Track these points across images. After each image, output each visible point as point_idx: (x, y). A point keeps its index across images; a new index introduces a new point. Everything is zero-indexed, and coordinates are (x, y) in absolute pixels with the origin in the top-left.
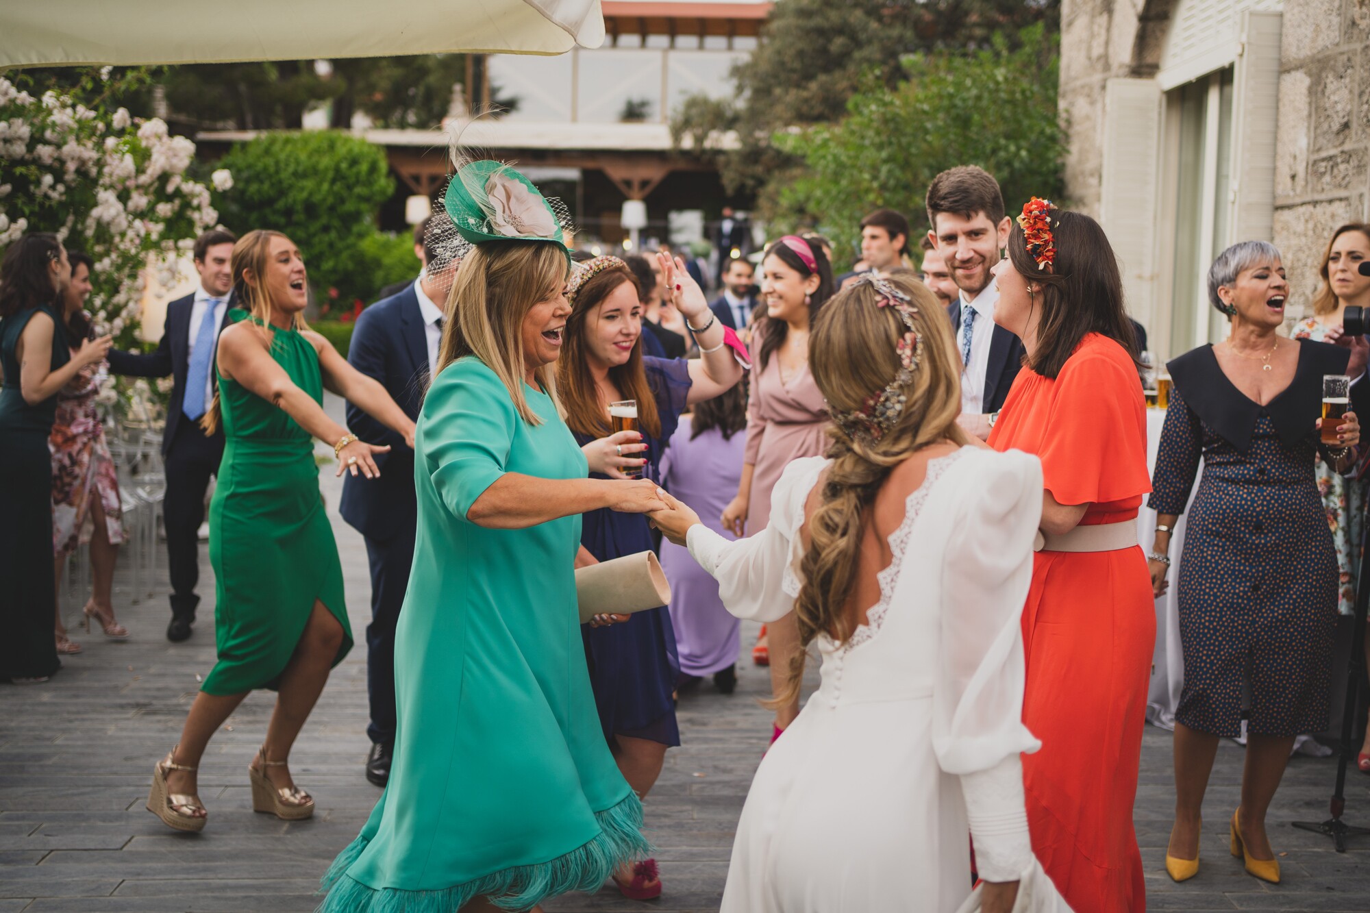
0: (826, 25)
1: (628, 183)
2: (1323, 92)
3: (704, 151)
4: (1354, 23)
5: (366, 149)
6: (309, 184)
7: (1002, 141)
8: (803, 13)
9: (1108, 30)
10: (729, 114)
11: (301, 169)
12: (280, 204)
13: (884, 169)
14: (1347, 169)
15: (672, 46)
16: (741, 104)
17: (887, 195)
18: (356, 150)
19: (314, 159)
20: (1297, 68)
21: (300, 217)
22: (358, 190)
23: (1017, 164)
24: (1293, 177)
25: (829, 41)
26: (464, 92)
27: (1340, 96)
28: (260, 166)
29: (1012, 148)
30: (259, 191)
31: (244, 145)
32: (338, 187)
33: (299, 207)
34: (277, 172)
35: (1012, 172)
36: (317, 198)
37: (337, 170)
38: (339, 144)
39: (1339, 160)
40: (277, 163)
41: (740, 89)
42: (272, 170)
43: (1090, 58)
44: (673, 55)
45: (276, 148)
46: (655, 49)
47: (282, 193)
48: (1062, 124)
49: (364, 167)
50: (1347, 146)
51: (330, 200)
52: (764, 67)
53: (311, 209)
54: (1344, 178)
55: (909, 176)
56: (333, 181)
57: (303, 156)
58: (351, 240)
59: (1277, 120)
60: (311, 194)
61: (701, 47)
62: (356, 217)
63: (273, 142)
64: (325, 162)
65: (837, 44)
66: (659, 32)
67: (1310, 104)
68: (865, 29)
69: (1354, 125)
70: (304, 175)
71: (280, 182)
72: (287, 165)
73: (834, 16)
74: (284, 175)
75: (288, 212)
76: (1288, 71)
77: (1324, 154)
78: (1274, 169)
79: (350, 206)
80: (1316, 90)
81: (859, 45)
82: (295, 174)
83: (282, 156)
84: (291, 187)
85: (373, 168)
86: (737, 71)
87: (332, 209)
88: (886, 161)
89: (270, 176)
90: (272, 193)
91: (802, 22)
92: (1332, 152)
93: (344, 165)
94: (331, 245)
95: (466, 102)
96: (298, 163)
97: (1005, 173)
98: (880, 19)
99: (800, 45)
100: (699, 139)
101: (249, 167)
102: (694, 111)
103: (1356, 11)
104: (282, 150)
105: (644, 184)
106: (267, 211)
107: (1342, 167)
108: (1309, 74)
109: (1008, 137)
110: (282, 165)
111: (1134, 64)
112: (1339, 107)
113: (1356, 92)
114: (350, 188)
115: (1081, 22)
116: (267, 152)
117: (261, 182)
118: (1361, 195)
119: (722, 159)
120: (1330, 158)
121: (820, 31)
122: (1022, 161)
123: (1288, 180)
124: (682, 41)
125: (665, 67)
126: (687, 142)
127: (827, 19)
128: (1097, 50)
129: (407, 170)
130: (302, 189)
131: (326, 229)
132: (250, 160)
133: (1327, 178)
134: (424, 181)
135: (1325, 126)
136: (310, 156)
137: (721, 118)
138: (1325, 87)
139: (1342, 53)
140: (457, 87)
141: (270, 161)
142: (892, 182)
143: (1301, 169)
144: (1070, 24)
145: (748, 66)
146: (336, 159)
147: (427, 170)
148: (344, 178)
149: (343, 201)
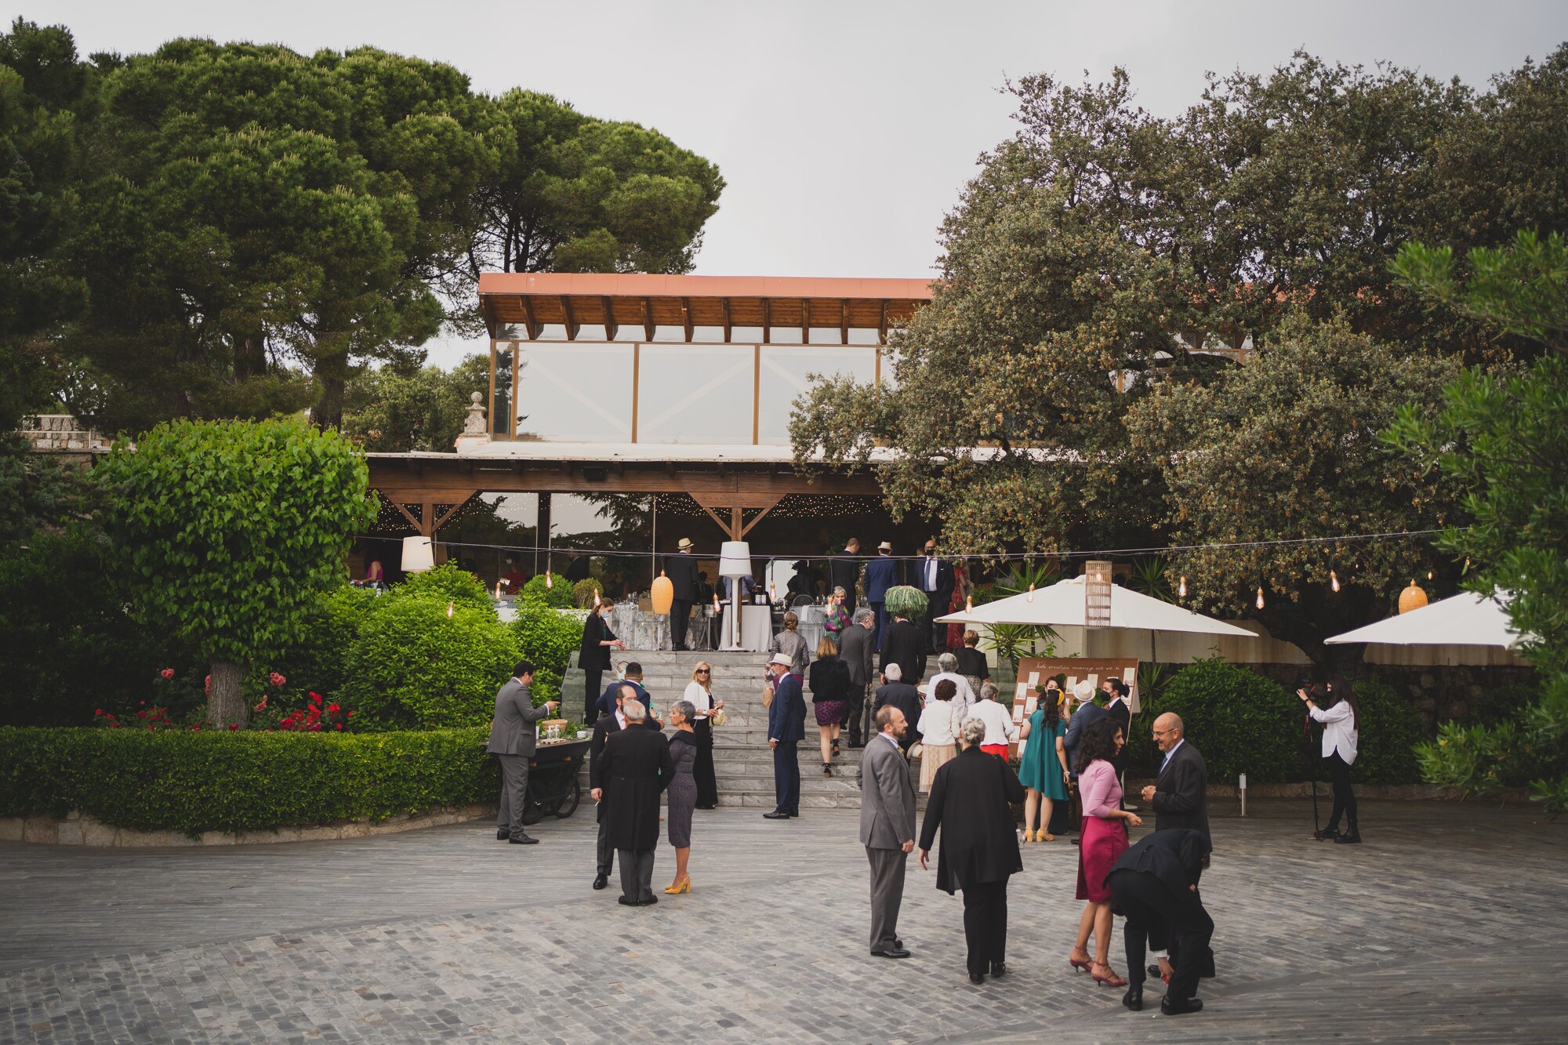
1: (726, 514)
3: (844, 466)
11: (223, 475)
12: (185, 533)
15: (767, 339)
18: (319, 450)
19: (250, 464)
21: (221, 555)
22: (320, 512)
26: (485, 402)
28: (153, 470)
30: (149, 512)
32: (284, 506)
33: (217, 538)
34: (183, 479)
36: (247, 523)
37: (286, 479)
38: (289, 442)
40: (186, 464)
42: (176, 477)
44: (767, 352)
45: (186, 445)
46: (744, 343)
47: (189, 515)
49: (330, 476)
51: (272, 526)
53: (237, 541)
56: (277, 499)
57: (228, 458)
58: (305, 592)
60: (238, 515)
61: (806, 341)
62: (313, 555)
63: (182, 436)
64: (267, 464)
66: (748, 321)
70: (230, 487)
71: (188, 496)
72: (201, 469)
74: (191, 486)
75: (200, 547)
79: (303, 538)
82: (213, 483)
83: (192, 457)
85: (346, 476)
87: (274, 542)
89: (171, 488)
90: (172, 513)
93: (297, 472)
94: (270, 602)
95: (485, 415)
96: (218, 467)
101: (138, 472)
102: (828, 405)
104: (195, 447)
105: (748, 515)
106: (165, 545)
110: (191, 469)
114: (304, 509)
117: (155, 498)
124: (780, 333)
125: (757, 365)
126: (819, 454)
129: (404, 497)
131: (263, 575)
134: (427, 511)
136: (241, 459)
140: (476, 396)
141: (169, 462)
146: (286, 462)
147: (430, 496)
148: (296, 492)
149: (293, 529)
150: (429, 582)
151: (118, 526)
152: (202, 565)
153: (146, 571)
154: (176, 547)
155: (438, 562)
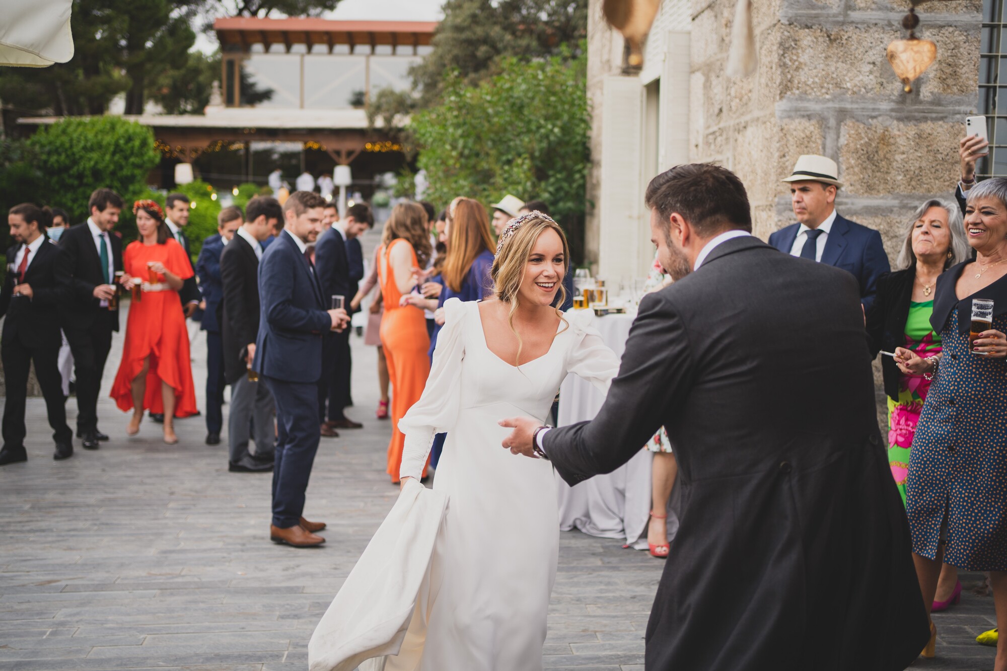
0: (474, 37)
1: (338, 153)
2: (710, 87)
3: (391, 129)
4: (723, 40)
5: (138, 130)
6: (95, 155)
7: (542, 122)
8: (458, 29)
9: (611, 41)
10: (409, 102)
11: (89, 144)
12: (74, 171)
13: (461, 143)
14: (721, 141)
15: (373, 52)
16: (417, 95)
17: (463, 160)
18: (131, 131)
19: (100, 137)
20: (698, 70)
21: (89, 180)
22: (132, 160)
23: (552, 138)
24: (697, 146)
25: (477, 49)
26: (220, 87)
27: (718, 90)
28: (58, 143)
29: (550, 126)
30: (57, 161)
31: (47, 127)
32: (117, 157)
33: (88, 173)
34: (71, 147)
35: (550, 143)
36: (101, 166)
37: (117, 145)
38: (118, 127)
39: (717, 134)
40: (71, 140)
41: (415, 84)
42: (67, 145)
43: (601, 62)
44: (373, 59)
45: (70, 129)
46: (360, 55)
47: (75, 162)
48: (589, 108)
49: (137, 143)
50: (722, 125)
51: (112, 167)
52: (431, 68)
53: (97, 174)
54: (720, 147)
55: (477, 147)
56: (114, 154)
57: (90, 136)
58: (128, 197)
59: (689, 106)
60: (96, 163)
61: (394, 53)
62: (131, 179)
63: (69, 124)
64: (108, 139)
65: (482, 50)
66: (363, 43)
67: (704, 94)
68: (502, 40)
69: (724, 110)
70: (92, 149)
71: (73, 154)
72: (79, 141)
73: (479, 31)
74: (75, 150)
75: (80, 176)
76: (693, 72)
77: (711, 130)
78: (688, 141)
79: (126, 172)
80: (707, 85)
81: (498, 52)
82: (85, 148)
83: (75, 136)
84: (81, 158)
85: (144, 143)
86: (412, 71)
87: (113, 173)
88: (462, 136)
89: (66, 150)
90: (67, 162)
91: (456, 35)
92: (715, 128)
93: (122, 142)
95: (222, 94)
96: (86, 140)
97: (544, 144)
98: (514, 33)
99: (456, 51)
100: (388, 120)
101: (50, 143)
102: (383, 100)
103: (724, 31)
104: (75, 131)
105: (350, 153)
106: (65, 176)
107: (719, 139)
108: (704, 74)
109: (547, 118)
110: (75, 142)
111: (624, 66)
112: (717, 97)
113: (725, 87)
114: (126, 158)
115: (598, 36)
116: (64, 132)
117: (59, 154)
118: (728, 159)
119: (402, 135)
120: (714, 133)
121: (469, 42)
122: (556, 135)
123: (695, 148)
124: (380, 49)
125: (368, 68)
126: (379, 123)
127: (475, 33)
128: (605, 57)
129: (178, 146)
130: (90, 159)
132: (51, 138)
133: (712, 147)
134: (188, 153)
135: (711, 111)
136: (96, 136)
137: (403, 105)
138: (711, 84)
139: (718, 60)
140: (216, 84)
141: (65, 139)
142: (466, 152)
143: (700, 142)
144: (592, 37)
145: (420, 67)
146: (116, 137)
147: (190, 145)
148: (122, 151)
149: (121, 168)
150: (190, 187)
151: (44, 167)
152: (81, 184)
153: (57, 187)
154: (70, 176)
155: (195, 178)
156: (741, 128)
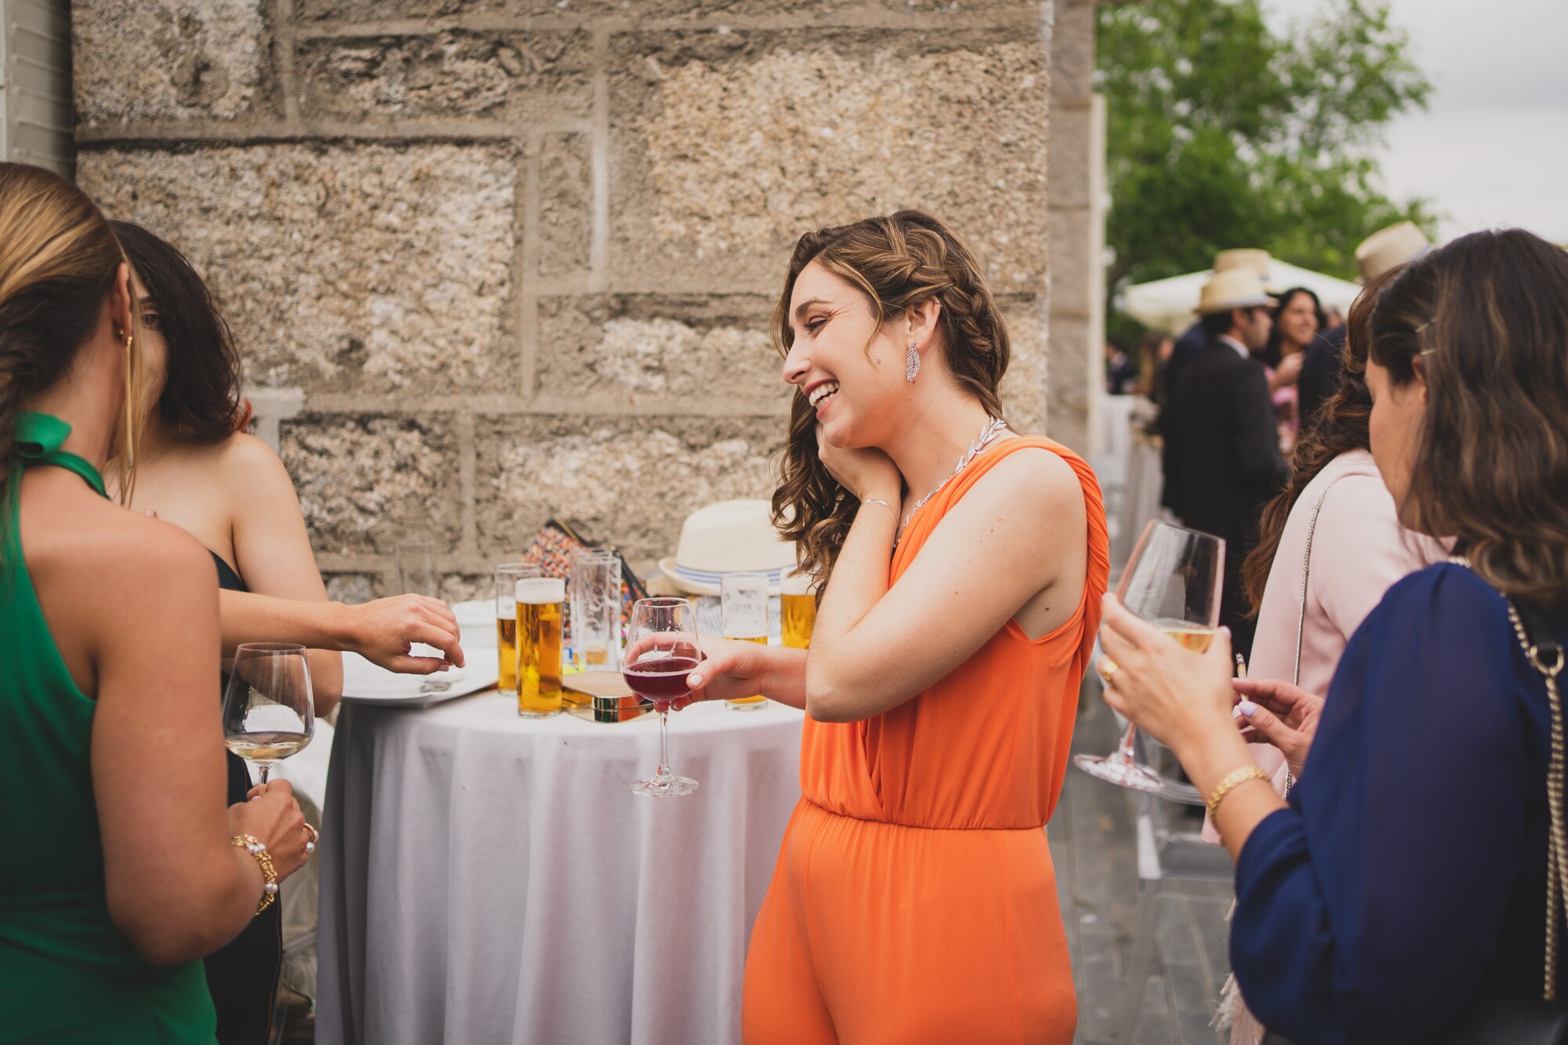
156: (710, 43)
